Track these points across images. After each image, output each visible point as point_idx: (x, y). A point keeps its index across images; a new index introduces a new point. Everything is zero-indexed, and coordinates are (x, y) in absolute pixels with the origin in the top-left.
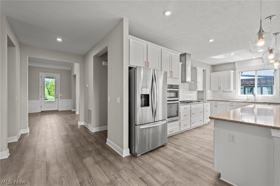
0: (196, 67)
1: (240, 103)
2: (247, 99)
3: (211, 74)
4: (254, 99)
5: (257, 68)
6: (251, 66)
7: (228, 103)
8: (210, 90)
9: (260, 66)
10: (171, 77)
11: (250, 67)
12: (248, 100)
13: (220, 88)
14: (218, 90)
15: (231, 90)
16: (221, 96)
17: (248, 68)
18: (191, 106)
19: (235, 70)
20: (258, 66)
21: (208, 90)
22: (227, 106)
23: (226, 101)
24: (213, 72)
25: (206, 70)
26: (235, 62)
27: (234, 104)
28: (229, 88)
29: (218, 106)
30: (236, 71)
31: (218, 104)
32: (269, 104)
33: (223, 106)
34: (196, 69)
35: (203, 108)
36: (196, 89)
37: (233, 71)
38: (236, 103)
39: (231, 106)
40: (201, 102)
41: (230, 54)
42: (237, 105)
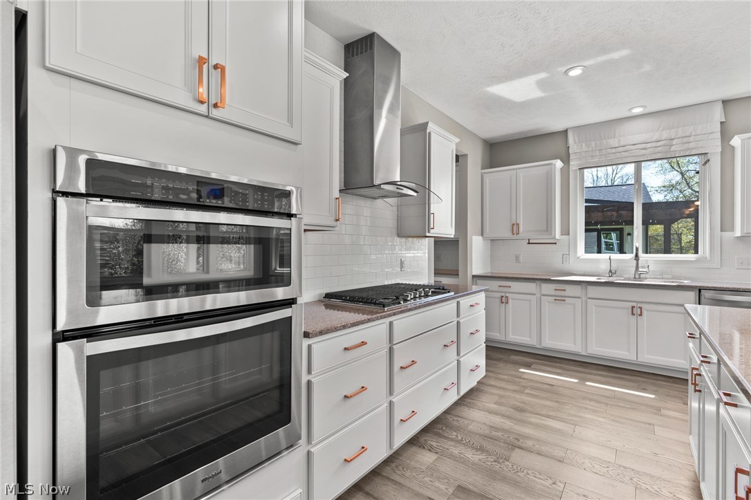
0: (427, 123)
1: (590, 288)
2: (610, 271)
3: (485, 176)
4: (634, 269)
5: (643, 152)
6: (622, 144)
7: (548, 288)
8: (482, 235)
9: (654, 144)
10: (203, 109)
11: (621, 149)
12: (611, 273)
13: (515, 228)
14: (508, 235)
15: (555, 238)
16: (517, 258)
17: (613, 151)
18: (391, 323)
19: (566, 159)
20: (649, 145)
21: (474, 237)
22: (543, 297)
23: (541, 280)
24: (491, 168)
25: (466, 155)
26: (567, 130)
27: (571, 290)
28: (547, 230)
29: (510, 301)
30: (571, 163)
31: (510, 290)
32: (700, 291)
33: (530, 300)
34: (428, 131)
35: (455, 322)
36: (429, 232)
37: (559, 164)
38: (578, 288)
39: (560, 299)
40: (449, 292)
41: (566, 72)
42: (579, 298)
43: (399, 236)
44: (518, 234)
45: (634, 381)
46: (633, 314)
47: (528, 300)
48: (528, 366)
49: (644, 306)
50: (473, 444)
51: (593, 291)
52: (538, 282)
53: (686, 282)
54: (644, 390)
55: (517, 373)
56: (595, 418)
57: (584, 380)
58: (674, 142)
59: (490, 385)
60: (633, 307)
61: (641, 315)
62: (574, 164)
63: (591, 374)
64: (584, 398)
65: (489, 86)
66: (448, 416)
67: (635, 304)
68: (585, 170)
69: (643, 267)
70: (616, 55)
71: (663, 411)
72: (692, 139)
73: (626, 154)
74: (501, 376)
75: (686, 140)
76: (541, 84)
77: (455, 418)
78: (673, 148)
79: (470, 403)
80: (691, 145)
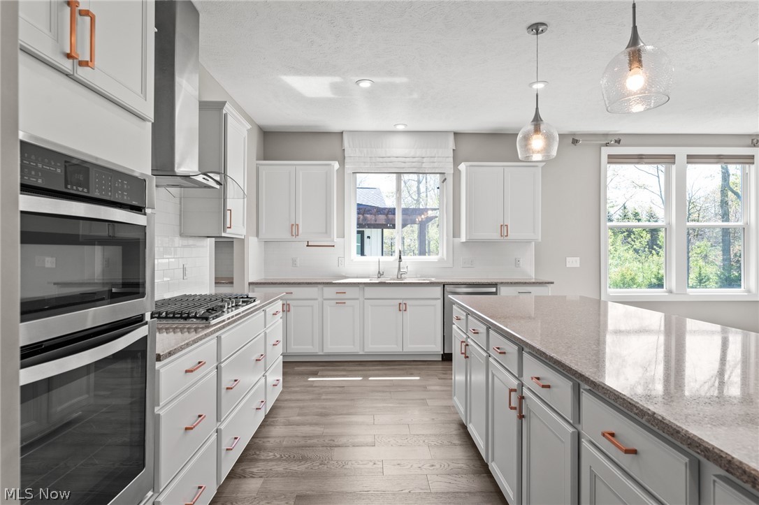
0: (224, 103)
1: (367, 289)
3: (260, 167)
4: (397, 270)
5: (403, 165)
6: (388, 155)
7: (330, 292)
8: (257, 235)
9: (411, 159)
10: (67, 65)
11: (387, 160)
12: (380, 274)
13: (294, 229)
14: (287, 236)
15: (333, 241)
16: (294, 261)
17: (381, 160)
19: (342, 162)
20: (407, 160)
22: (324, 301)
23: (324, 283)
24: (265, 160)
26: (342, 133)
27: (351, 292)
28: (326, 232)
29: (292, 308)
30: (346, 166)
31: (293, 296)
32: (444, 285)
33: (312, 306)
34: (224, 112)
35: (263, 334)
36: (224, 231)
37: (336, 165)
38: (356, 289)
39: (341, 303)
40: (254, 301)
41: (358, 82)
42: (357, 299)
43: (182, 235)
44: (298, 235)
45: (402, 370)
46: (400, 310)
47: (309, 306)
48: (315, 374)
49: (408, 302)
50: (294, 457)
51: (370, 292)
52: (320, 286)
53: (433, 280)
54: (411, 375)
55: (307, 383)
56: (385, 405)
57: (366, 377)
58: (425, 160)
59: (286, 400)
60: (400, 304)
61: (405, 310)
62: (349, 167)
63: (370, 370)
64: (373, 391)
65: (285, 74)
66: (257, 440)
67: (401, 301)
68: (358, 175)
69: (403, 268)
70: (397, 80)
71: (429, 388)
72: (436, 159)
73: (391, 165)
74: (293, 389)
75: (432, 160)
76: (335, 87)
77: (265, 440)
78: (424, 165)
79: (273, 422)
80: (436, 165)
